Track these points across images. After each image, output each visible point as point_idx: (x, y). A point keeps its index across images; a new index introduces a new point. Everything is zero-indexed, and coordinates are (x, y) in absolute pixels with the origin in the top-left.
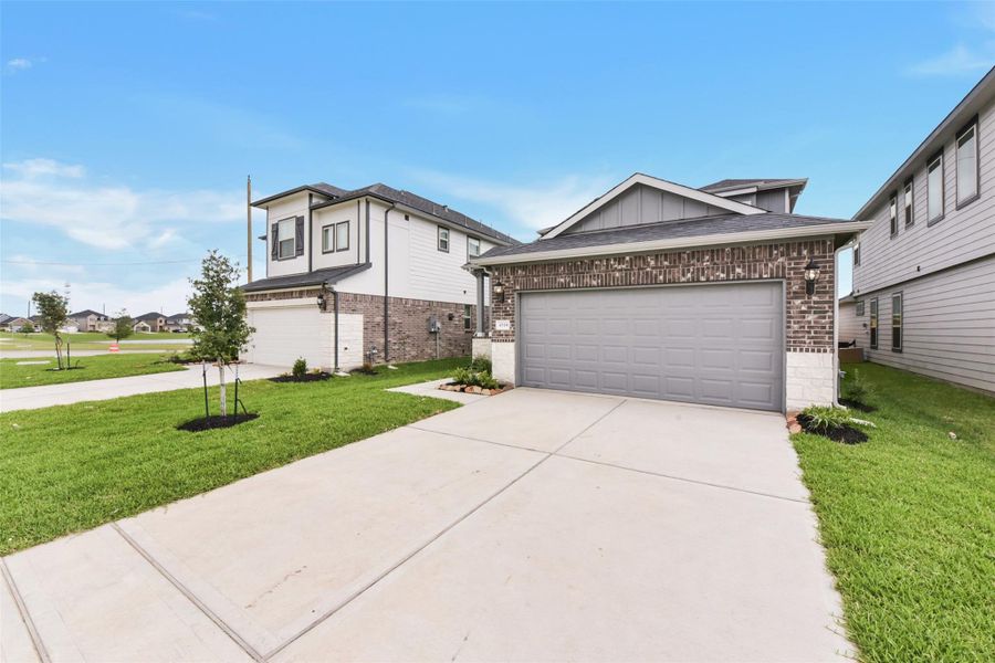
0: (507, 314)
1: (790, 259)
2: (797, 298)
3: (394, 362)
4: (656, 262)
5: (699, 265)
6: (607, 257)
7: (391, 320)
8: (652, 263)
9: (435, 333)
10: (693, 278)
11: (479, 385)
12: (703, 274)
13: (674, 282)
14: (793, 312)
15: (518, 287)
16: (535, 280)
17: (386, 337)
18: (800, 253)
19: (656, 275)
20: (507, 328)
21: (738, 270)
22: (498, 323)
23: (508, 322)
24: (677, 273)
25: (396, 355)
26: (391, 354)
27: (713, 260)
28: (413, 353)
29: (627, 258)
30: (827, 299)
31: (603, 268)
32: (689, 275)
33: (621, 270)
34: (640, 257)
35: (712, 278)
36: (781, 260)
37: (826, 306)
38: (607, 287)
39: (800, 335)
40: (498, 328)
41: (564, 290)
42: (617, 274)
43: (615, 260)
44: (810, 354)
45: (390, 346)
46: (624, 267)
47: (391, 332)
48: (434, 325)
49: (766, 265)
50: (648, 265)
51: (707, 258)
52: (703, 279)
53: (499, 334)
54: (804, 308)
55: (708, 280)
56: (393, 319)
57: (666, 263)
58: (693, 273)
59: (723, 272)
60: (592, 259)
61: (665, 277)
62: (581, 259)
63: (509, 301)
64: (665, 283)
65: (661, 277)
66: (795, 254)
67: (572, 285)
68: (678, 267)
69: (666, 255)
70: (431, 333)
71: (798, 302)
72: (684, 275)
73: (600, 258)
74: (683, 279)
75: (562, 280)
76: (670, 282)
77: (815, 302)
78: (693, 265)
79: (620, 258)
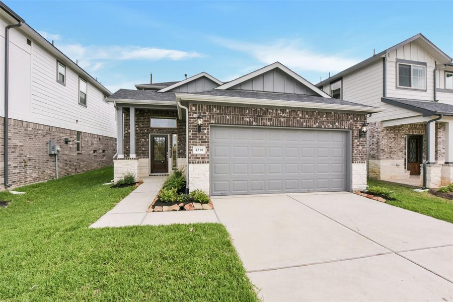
0: (203, 142)
1: (354, 121)
2: (356, 139)
3: (14, 186)
4: (302, 115)
5: (321, 119)
6: (277, 108)
7: (11, 143)
8: (300, 115)
9: (55, 155)
10: (319, 126)
11: (197, 201)
12: (323, 124)
13: (311, 127)
14: (355, 145)
15: (213, 121)
16: (228, 118)
17: (5, 160)
18: (357, 119)
19: (302, 123)
20: (204, 152)
21: (337, 124)
22: (194, 148)
23: (204, 148)
24: (312, 122)
25: (16, 178)
26: (11, 178)
27: (327, 117)
28: (35, 175)
29: (288, 111)
30: (365, 140)
31: (274, 115)
32: (317, 124)
33: (284, 117)
34: (294, 110)
35: (327, 127)
36: (351, 121)
37: (365, 143)
38: (275, 127)
39: (357, 155)
40: (194, 152)
41: (248, 126)
42: (282, 120)
43: (281, 110)
44: (360, 164)
45: (10, 170)
46: (286, 115)
47: (11, 156)
48: (53, 148)
49: (346, 123)
50: (299, 116)
51: (325, 116)
52: (323, 127)
53: (196, 157)
54: (358, 144)
55: (325, 128)
56: (14, 141)
57: (307, 116)
58: (319, 123)
59: (331, 124)
60: (268, 108)
61: (306, 124)
62: (261, 107)
63: (205, 131)
64: (306, 127)
65: (305, 124)
66: (355, 119)
67: (254, 123)
68: (312, 119)
69: (307, 111)
70: (51, 155)
71: (356, 141)
72: (315, 124)
73: (272, 107)
74: (315, 126)
75: (248, 120)
76: (308, 127)
77: (362, 141)
78: (319, 119)
79: (283, 109)
